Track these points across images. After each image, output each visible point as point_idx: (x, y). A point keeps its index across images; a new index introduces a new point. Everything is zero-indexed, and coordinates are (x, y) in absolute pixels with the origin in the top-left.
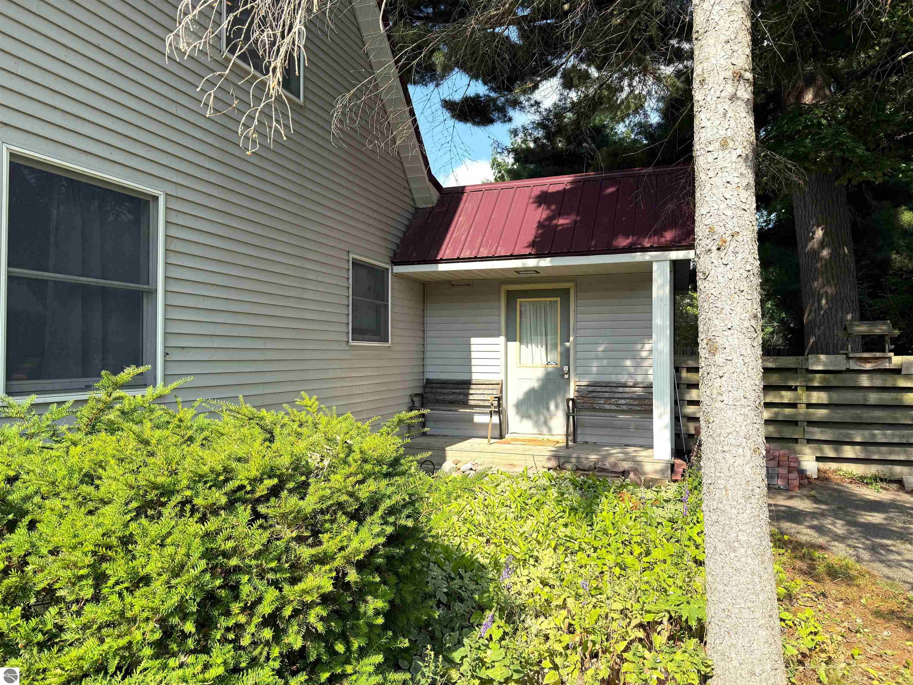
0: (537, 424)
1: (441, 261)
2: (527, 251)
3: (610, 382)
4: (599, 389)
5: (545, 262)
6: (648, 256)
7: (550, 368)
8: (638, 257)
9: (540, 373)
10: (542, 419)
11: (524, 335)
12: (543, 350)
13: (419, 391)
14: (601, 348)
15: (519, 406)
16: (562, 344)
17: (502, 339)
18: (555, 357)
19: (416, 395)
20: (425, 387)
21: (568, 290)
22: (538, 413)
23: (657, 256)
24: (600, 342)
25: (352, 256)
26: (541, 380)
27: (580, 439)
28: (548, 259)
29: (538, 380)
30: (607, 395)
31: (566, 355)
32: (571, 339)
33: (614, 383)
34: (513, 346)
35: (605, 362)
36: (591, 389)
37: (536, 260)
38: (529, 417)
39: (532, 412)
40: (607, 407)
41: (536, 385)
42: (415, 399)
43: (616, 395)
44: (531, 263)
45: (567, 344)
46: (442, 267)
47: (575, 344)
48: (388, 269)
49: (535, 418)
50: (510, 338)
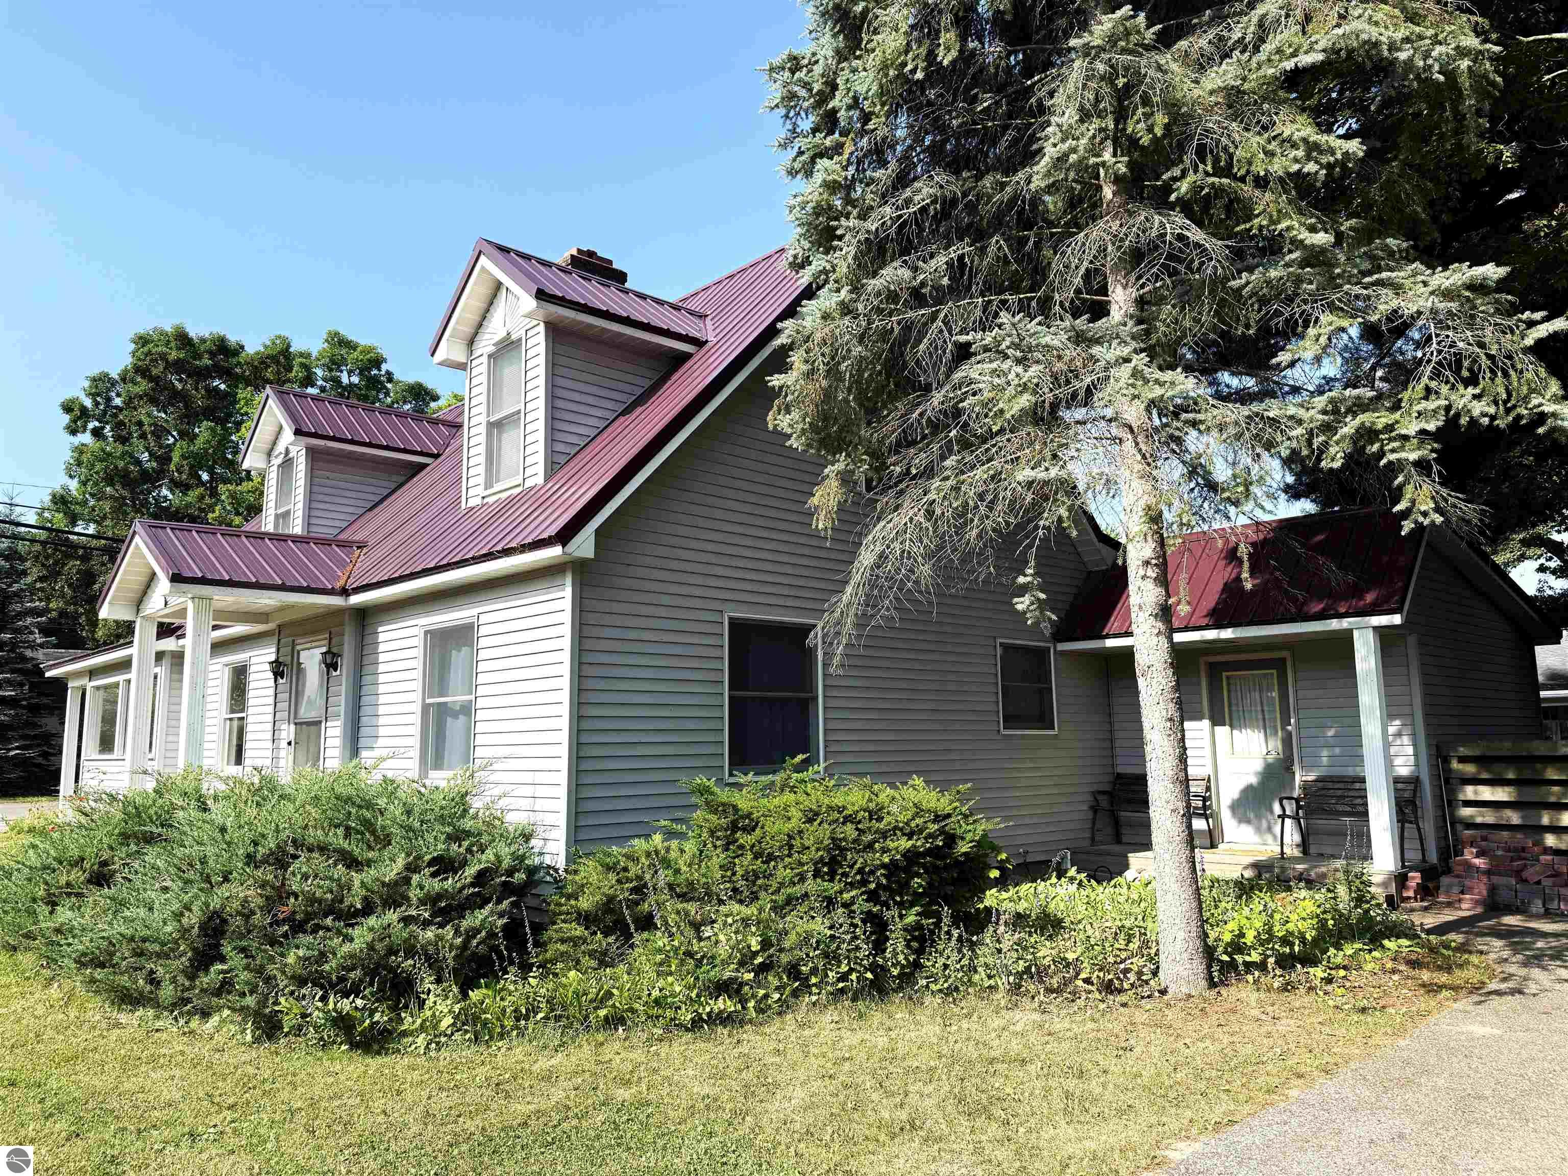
0: (1258, 830)
1: (1108, 636)
2: (1204, 622)
3: (1344, 777)
4: (1330, 785)
5: (1227, 634)
6: (1346, 623)
7: (1271, 759)
8: (1334, 624)
9: (1258, 765)
10: (1264, 824)
11: (1235, 715)
12: (1262, 735)
13: (1107, 788)
14: (1331, 733)
15: (1235, 807)
16: (1283, 729)
17: (1206, 723)
18: (1275, 744)
19: (1100, 792)
20: (1114, 784)
21: (1283, 660)
22: (1259, 817)
23: (1356, 623)
24: (1329, 724)
25: (999, 641)
26: (1259, 773)
27: (1313, 850)
28: (1230, 630)
29: (1257, 773)
30: (1339, 793)
31: (1287, 742)
32: (1292, 721)
33: (1349, 777)
34: (1222, 731)
35: (1337, 751)
36: (1320, 785)
37: (1216, 631)
38: (1248, 822)
39: (1252, 815)
40: (1340, 808)
41: (1253, 780)
42: (1100, 797)
43: (1351, 793)
44: (1211, 634)
45: (1289, 728)
46: (1110, 643)
47: (1298, 727)
48: (1049, 649)
49: (1255, 821)
50: (1217, 721)
